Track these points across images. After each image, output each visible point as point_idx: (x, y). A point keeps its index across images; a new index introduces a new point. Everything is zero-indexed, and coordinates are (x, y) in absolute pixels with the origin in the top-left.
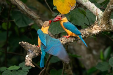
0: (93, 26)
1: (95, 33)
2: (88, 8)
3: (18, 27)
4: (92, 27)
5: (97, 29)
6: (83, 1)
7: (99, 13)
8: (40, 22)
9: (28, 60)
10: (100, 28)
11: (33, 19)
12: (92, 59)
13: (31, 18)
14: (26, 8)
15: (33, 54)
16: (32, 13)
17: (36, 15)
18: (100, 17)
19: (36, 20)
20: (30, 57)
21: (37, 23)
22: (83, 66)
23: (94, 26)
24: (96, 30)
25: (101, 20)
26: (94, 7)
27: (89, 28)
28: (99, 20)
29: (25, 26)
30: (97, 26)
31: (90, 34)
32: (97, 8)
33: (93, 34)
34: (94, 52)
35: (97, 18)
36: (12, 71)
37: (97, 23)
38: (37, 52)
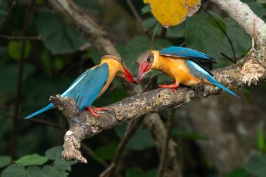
0: (244, 62)
1: (247, 82)
2: (233, 14)
3: (49, 53)
4: (241, 65)
5: (254, 70)
7: (259, 31)
8: (106, 45)
9: (72, 143)
10: (260, 69)
11: (88, 36)
13: (83, 34)
14: (71, 6)
15: (85, 129)
16: (86, 21)
17: (96, 25)
18: (261, 41)
19: (95, 39)
20: (75, 136)
21: (99, 47)
22: (210, 164)
23: (246, 64)
24: (249, 73)
25: (263, 48)
26: (247, 14)
27: (234, 68)
28: (260, 49)
29: (68, 50)
30: (253, 62)
31: (235, 82)
32: (255, 16)
33: (243, 84)
34: (242, 129)
35: (253, 43)
36: (28, 169)
37: (253, 54)
38: (94, 122)
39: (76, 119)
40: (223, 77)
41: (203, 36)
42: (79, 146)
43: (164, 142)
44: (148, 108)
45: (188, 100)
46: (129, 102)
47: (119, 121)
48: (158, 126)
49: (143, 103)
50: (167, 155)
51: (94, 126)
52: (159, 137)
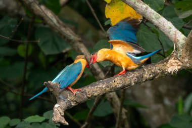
0: (169, 59)
1: (171, 72)
2: (162, 28)
3: (44, 54)
4: (167, 61)
5: (175, 64)
6: (154, 17)
7: (178, 39)
8: (81, 47)
10: (179, 64)
11: (69, 41)
12: (162, 113)
13: (66, 40)
14: (58, 22)
15: (67, 103)
16: (68, 32)
17: (75, 34)
18: (180, 45)
19: (73, 43)
21: (76, 48)
23: (170, 60)
24: (173, 66)
25: (181, 50)
26: (170, 28)
27: (162, 63)
28: (179, 51)
29: (56, 52)
30: (175, 59)
31: (163, 72)
32: (176, 29)
33: (168, 73)
34: (167, 102)
35: (175, 47)
36: (32, 124)
37: (175, 54)
38: (73, 99)
39: (61, 96)
40: (155, 69)
41: (145, 38)
42: (63, 114)
43: (119, 109)
44: (107, 89)
45: (133, 84)
46: (95, 86)
47: (89, 98)
48: (115, 99)
49: (104, 86)
50: (121, 118)
51: (72, 101)
52: (116, 106)
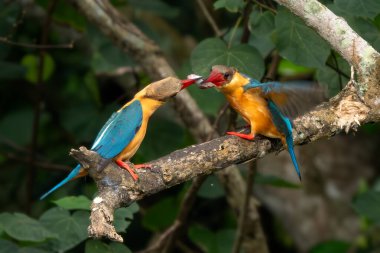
0: (340, 99)
1: (345, 127)
2: (324, 32)
4: (336, 104)
5: (354, 110)
6: (307, 8)
7: (361, 55)
8: (160, 65)
9: (101, 215)
10: (362, 109)
11: (134, 53)
15: (119, 195)
18: (363, 69)
19: (144, 56)
20: (106, 205)
21: (149, 68)
23: (342, 102)
24: (348, 114)
25: (367, 80)
26: (343, 32)
27: (326, 107)
28: (362, 81)
30: (353, 100)
31: (327, 128)
32: (355, 35)
33: (339, 129)
35: (352, 74)
37: (353, 88)
38: (133, 185)
39: (107, 180)
40: (311, 121)
42: (111, 219)
44: (207, 164)
45: (263, 153)
46: (180, 157)
47: (167, 183)
49: (199, 158)
50: (246, 217)
51: (132, 190)
